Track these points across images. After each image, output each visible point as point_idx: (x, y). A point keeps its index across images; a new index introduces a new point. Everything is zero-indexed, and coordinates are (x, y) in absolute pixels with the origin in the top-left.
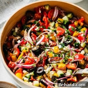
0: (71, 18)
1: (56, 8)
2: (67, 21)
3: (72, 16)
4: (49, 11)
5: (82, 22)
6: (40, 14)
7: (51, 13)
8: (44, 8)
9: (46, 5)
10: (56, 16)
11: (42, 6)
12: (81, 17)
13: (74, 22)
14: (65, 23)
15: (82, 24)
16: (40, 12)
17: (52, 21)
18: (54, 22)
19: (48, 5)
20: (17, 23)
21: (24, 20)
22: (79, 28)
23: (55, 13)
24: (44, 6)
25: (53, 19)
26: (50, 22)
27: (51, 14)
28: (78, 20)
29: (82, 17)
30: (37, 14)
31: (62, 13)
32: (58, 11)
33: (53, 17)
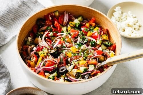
0: (82, 21)
1: (65, 13)
2: (78, 23)
3: (83, 19)
4: (59, 16)
5: (93, 22)
6: (50, 21)
7: (61, 18)
8: (54, 14)
9: (55, 11)
10: (67, 21)
11: (51, 13)
12: (91, 18)
13: (86, 23)
14: (77, 26)
15: (94, 24)
16: (50, 18)
17: (63, 26)
18: (66, 26)
19: (57, 11)
20: (29, 32)
21: (35, 29)
22: (91, 29)
23: (65, 18)
24: (54, 12)
25: (64, 24)
26: (62, 27)
27: (62, 20)
28: (88, 22)
29: (93, 18)
30: (48, 21)
31: (72, 17)
32: (68, 15)
33: (64, 22)
